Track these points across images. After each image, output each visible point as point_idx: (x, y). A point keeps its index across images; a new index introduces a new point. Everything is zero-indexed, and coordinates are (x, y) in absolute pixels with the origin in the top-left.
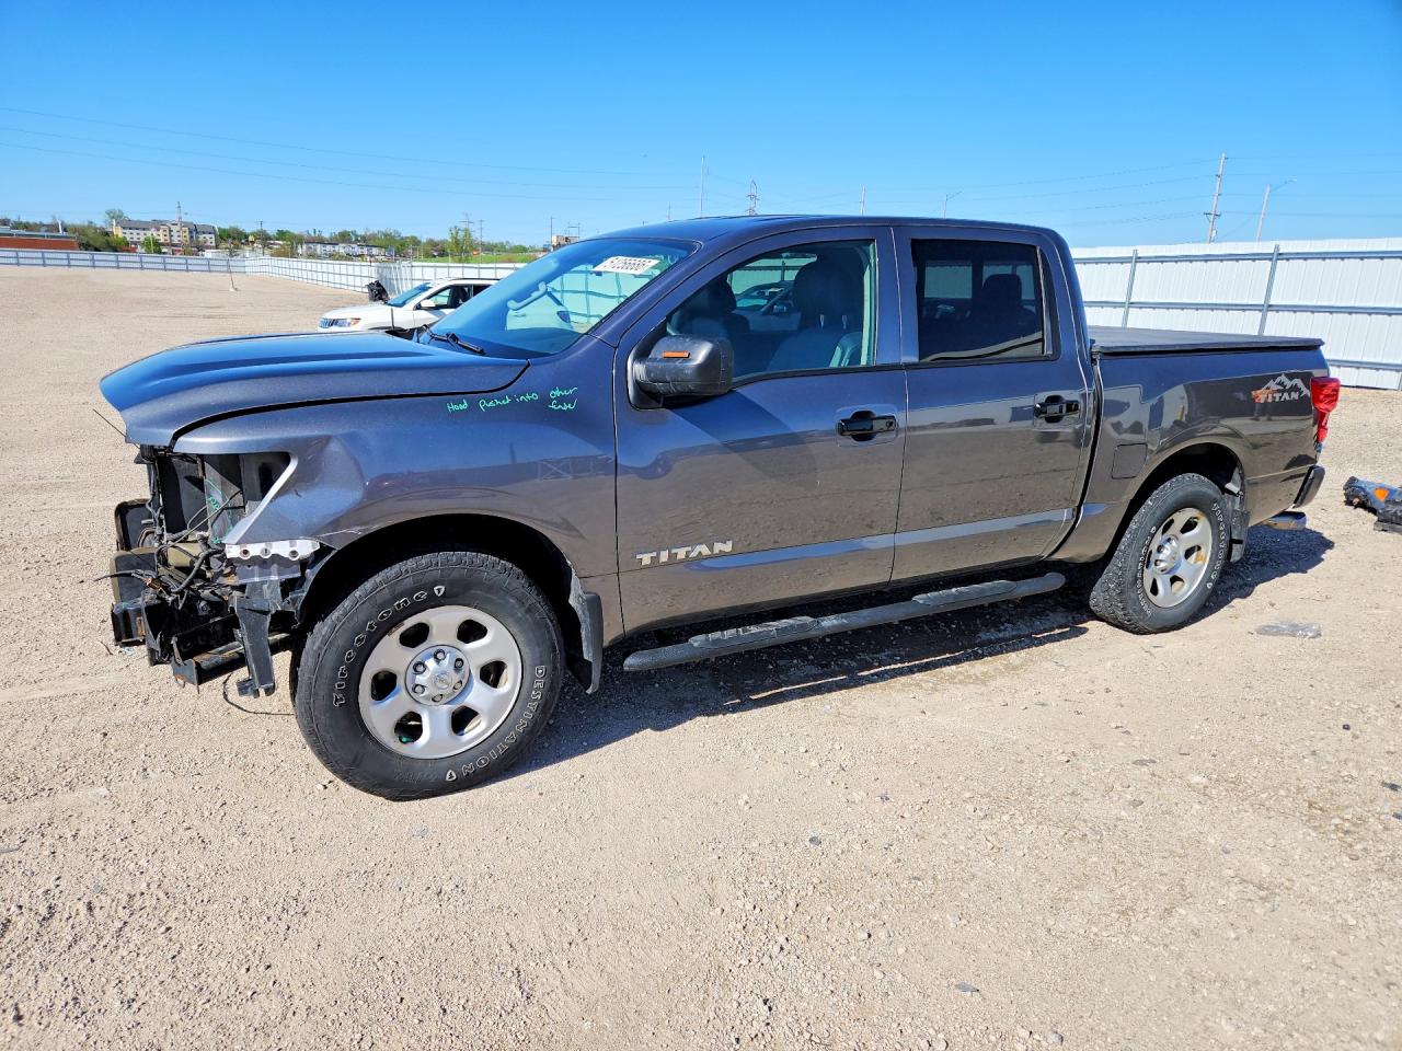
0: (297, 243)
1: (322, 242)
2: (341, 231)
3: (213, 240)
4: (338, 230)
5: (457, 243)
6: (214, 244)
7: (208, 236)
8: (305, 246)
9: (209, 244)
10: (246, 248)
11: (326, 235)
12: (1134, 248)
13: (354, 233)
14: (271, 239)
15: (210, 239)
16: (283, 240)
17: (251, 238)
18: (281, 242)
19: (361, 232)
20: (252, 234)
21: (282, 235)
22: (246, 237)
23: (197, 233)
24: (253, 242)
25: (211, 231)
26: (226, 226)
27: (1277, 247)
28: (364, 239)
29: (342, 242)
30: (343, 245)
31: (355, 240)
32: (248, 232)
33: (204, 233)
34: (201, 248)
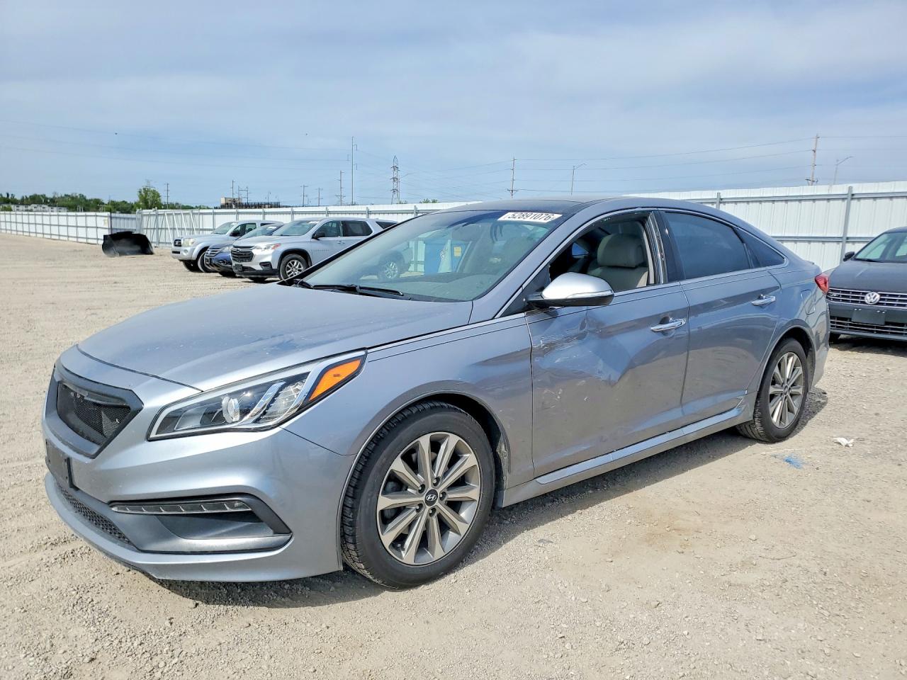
2: (32, 194)
11: (18, 197)
12: (717, 191)
13: (44, 196)
19: (49, 195)
27: (850, 188)
29: (34, 203)
30: (36, 205)
31: (46, 203)
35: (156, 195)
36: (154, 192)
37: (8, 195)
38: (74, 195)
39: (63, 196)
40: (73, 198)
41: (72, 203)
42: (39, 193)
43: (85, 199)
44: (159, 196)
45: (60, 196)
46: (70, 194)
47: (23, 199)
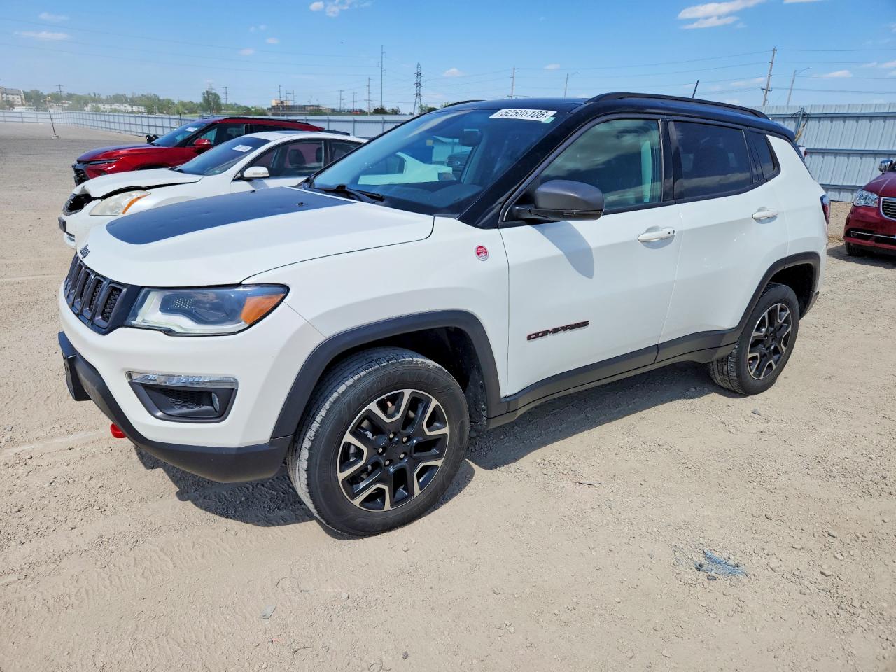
0: (83, 102)
1: (101, 101)
2: (114, 94)
3: (20, 100)
4: (112, 93)
5: (207, 100)
6: (20, 103)
7: (16, 97)
8: (89, 104)
9: (16, 103)
11: (104, 97)
13: (124, 96)
14: (63, 99)
15: (17, 99)
16: (72, 100)
17: (48, 98)
18: (71, 102)
19: (129, 95)
20: (49, 95)
21: (70, 96)
22: (44, 97)
23: (7, 94)
24: (50, 101)
25: (18, 93)
26: (29, 90)
28: (132, 100)
29: (116, 102)
30: (118, 104)
31: (126, 102)
32: (45, 94)
33: (13, 95)
34: (11, 105)
35: (216, 96)
36: (215, 94)
37: (95, 95)
38: (149, 95)
40: (148, 98)
41: (148, 103)
42: (121, 93)
43: (158, 99)
44: (219, 98)
45: (137, 96)
46: (145, 94)
47: (108, 99)
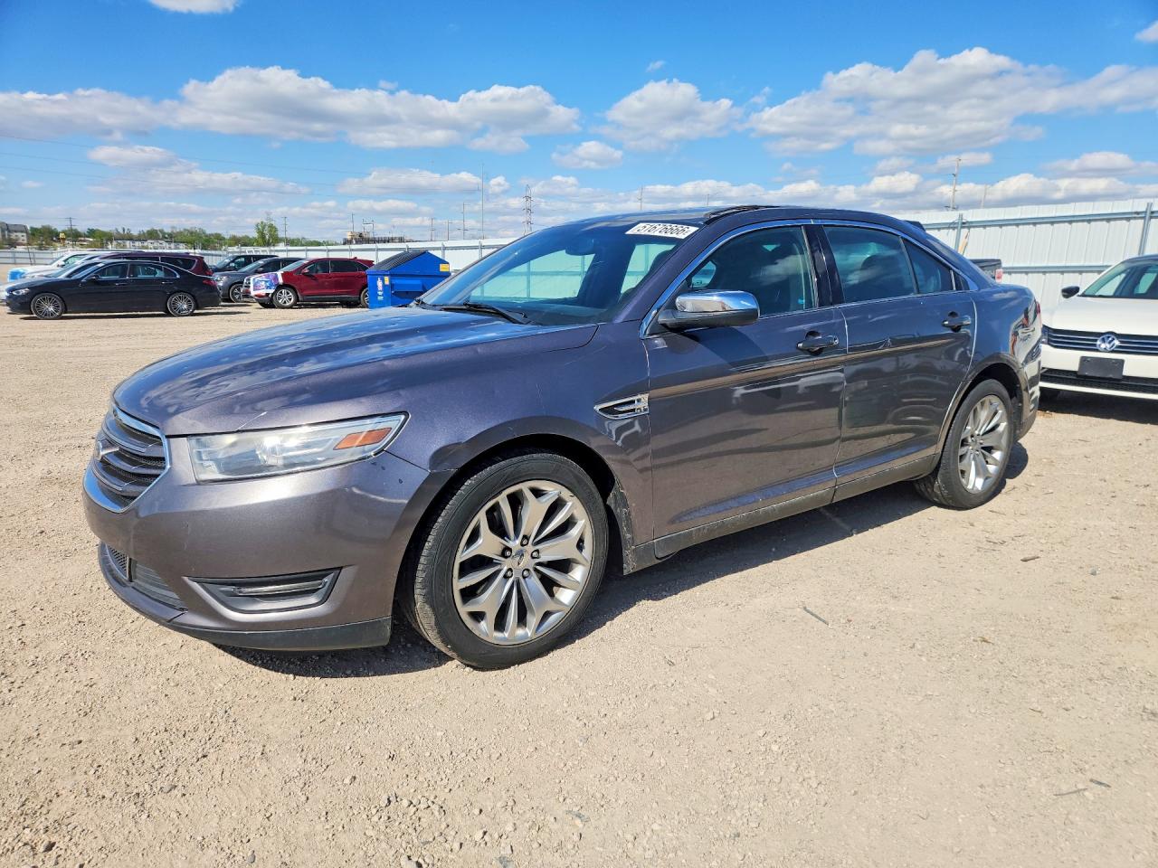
0: (108, 240)
1: (131, 238)
2: (149, 229)
3: (25, 238)
4: (146, 229)
5: (262, 235)
6: (25, 242)
7: (19, 234)
8: (114, 243)
9: (20, 241)
10: (58, 244)
11: (135, 233)
13: (162, 231)
14: (81, 236)
15: (22, 237)
16: (94, 237)
17: (62, 235)
18: (91, 240)
19: (167, 230)
20: (63, 232)
21: (92, 233)
22: (57, 235)
23: (9, 231)
24: (64, 239)
25: (23, 229)
26: (38, 225)
28: (171, 236)
29: (151, 239)
30: (153, 241)
31: (163, 238)
32: (59, 230)
33: (16, 232)
34: (13, 244)
35: (273, 229)
36: (271, 226)
38: (194, 230)
39: (182, 230)
40: (192, 233)
41: (189, 238)
43: (204, 233)
44: (276, 230)
45: (178, 230)
46: (189, 228)
47: (140, 235)
